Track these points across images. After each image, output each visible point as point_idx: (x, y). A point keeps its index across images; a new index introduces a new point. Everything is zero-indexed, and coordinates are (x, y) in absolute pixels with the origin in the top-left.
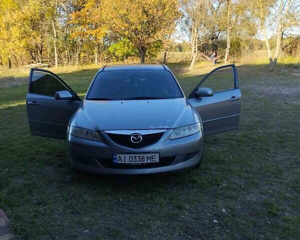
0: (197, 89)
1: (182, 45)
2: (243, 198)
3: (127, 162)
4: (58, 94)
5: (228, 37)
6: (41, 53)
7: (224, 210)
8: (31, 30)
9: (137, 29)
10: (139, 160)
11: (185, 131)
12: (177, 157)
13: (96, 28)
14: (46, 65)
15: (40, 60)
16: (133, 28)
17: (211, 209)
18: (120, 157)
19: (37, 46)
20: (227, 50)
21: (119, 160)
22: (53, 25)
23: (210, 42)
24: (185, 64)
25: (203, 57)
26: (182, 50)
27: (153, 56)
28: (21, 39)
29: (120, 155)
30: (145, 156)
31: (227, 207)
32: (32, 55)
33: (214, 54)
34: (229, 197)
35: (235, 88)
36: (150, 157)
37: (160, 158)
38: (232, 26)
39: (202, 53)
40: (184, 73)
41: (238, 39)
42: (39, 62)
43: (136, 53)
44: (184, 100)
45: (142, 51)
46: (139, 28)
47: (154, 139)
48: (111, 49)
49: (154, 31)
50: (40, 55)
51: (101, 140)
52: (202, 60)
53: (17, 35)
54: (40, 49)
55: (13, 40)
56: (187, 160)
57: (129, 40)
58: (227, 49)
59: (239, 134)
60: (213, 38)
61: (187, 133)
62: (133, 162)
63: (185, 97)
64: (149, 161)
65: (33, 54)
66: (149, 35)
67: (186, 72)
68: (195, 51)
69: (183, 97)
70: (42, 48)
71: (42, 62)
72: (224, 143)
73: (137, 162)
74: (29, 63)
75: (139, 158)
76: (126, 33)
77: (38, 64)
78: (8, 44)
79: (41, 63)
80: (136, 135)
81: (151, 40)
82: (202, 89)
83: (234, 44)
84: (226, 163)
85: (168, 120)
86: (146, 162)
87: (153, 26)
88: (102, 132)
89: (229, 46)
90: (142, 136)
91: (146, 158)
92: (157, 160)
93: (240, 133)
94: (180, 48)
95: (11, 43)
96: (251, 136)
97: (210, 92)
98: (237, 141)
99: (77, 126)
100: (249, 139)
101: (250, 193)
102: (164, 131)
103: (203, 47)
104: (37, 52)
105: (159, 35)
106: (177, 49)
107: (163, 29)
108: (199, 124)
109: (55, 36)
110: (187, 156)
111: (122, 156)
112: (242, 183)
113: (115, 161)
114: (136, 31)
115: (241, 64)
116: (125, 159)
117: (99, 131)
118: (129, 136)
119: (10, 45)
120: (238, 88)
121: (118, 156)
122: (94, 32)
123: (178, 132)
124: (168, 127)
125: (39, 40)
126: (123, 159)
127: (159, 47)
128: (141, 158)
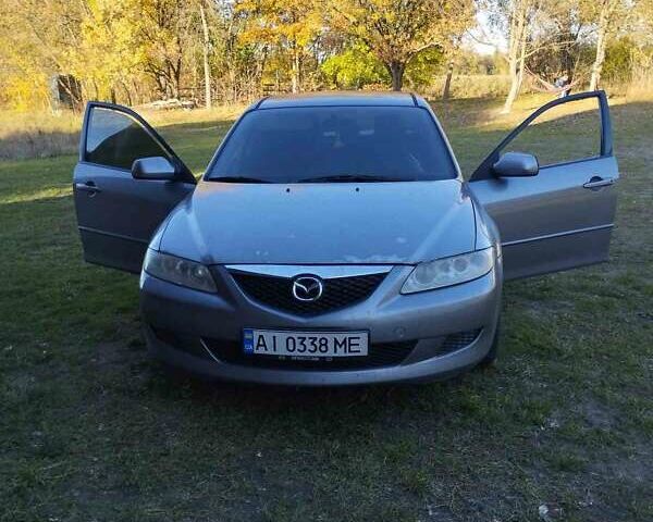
0: (495, 156)
1: (493, 57)
2: (604, 470)
3: (282, 351)
4: (139, 167)
5: (600, 37)
6: (177, 77)
7: (543, 509)
8: (157, 27)
9: (385, 21)
10: (312, 348)
11: (447, 270)
12: (421, 342)
13: (296, 20)
14: (188, 103)
15: (175, 92)
16: (376, 18)
17: (507, 502)
18: (261, 336)
19: (168, 63)
20: (597, 68)
21: (259, 345)
22: (203, 15)
23: (556, 48)
24: (494, 99)
25: (540, 85)
26: (493, 71)
27: (422, 82)
28: (133, 46)
29: (262, 333)
30: (330, 337)
31: (553, 500)
32: (159, 81)
33: (565, 78)
34: (563, 467)
35: (603, 154)
36: (345, 341)
37: (371, 346)
38: (611, 10)
39: (537, 76)
40: (489, 120)
41: (626, 40)
42: (172, 97)
43: (381, 76)
44: (455, 185)
45: (396, 72)
46: (389, 17)
47: (357, 290)
48: (327, 69)
49: (424, 25)
50: (175, 82)
51: (215, 290)
52: (536, 92)
53: (127, 38)
54: (176, 68)
55: (118, 48)
56: (449, 351)
57: (368, 48)
58: (596, 64)
59: (610, 274)
60: (562, 39)
61: (453, 275)
62: (296, 353)
63: (460, 178)
64: (341, 352)
65: (162, 80)
66: (413, 33)
67: (493, 119)
68: (518, 70)
69: (455, 176)
70: (179, 67)
71: (179, 98)
72: (567, 298)
73: (307, 353)
74: (153, 99)
75: (312, 343)
76: (361, 29)
77: (170, 100)
78: (107, 58)
79: (175, 100)
80: (308, 280)
81: (417, 46)
82: (508, 157)
83: (614, 53)
84: (565, 356)
85: (401, 240)
86: (330, 353)
87: (421, 12)
88: (218, 268)
89: (600, 57)
90: (326, 282)
91: (331, 345)
92: (362, 348)
93: (613, 273)
94: (489, 67)
95: (114, 55)
96: (644, 280)
97: (530, 164)
98: (602, 294)
99: (162, 249)
100: (638, 289)
101: (626, 455)
102: (387, 269)
103: (540, 62)
104: (169, 76)
105: (434, 35)
106: (482, 67)
107: (444, 20)
108: (490, 252)
109: (207, 39)
110: (450, 340)
111: (268, 336)
112: (606, 422)
113: (248, 347)
114: (381, 26)
115: (630, 101)
116: (274, 343)
117: (212, 266)
118: (288, 282)
119: (112, 60)
120: (610, 155)
121: (257, 334)
122: (289, 29)
123: (428, 272)
124: (400, 261)
125: (172, 48)
126: (269, 343)
127: (435, 61)
128: (316, 343)
